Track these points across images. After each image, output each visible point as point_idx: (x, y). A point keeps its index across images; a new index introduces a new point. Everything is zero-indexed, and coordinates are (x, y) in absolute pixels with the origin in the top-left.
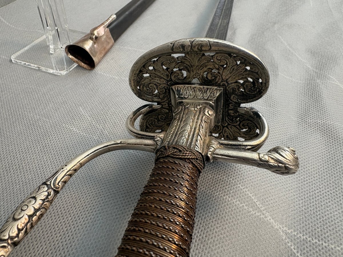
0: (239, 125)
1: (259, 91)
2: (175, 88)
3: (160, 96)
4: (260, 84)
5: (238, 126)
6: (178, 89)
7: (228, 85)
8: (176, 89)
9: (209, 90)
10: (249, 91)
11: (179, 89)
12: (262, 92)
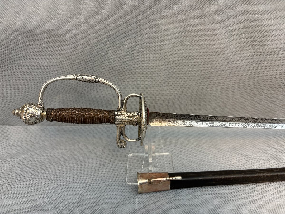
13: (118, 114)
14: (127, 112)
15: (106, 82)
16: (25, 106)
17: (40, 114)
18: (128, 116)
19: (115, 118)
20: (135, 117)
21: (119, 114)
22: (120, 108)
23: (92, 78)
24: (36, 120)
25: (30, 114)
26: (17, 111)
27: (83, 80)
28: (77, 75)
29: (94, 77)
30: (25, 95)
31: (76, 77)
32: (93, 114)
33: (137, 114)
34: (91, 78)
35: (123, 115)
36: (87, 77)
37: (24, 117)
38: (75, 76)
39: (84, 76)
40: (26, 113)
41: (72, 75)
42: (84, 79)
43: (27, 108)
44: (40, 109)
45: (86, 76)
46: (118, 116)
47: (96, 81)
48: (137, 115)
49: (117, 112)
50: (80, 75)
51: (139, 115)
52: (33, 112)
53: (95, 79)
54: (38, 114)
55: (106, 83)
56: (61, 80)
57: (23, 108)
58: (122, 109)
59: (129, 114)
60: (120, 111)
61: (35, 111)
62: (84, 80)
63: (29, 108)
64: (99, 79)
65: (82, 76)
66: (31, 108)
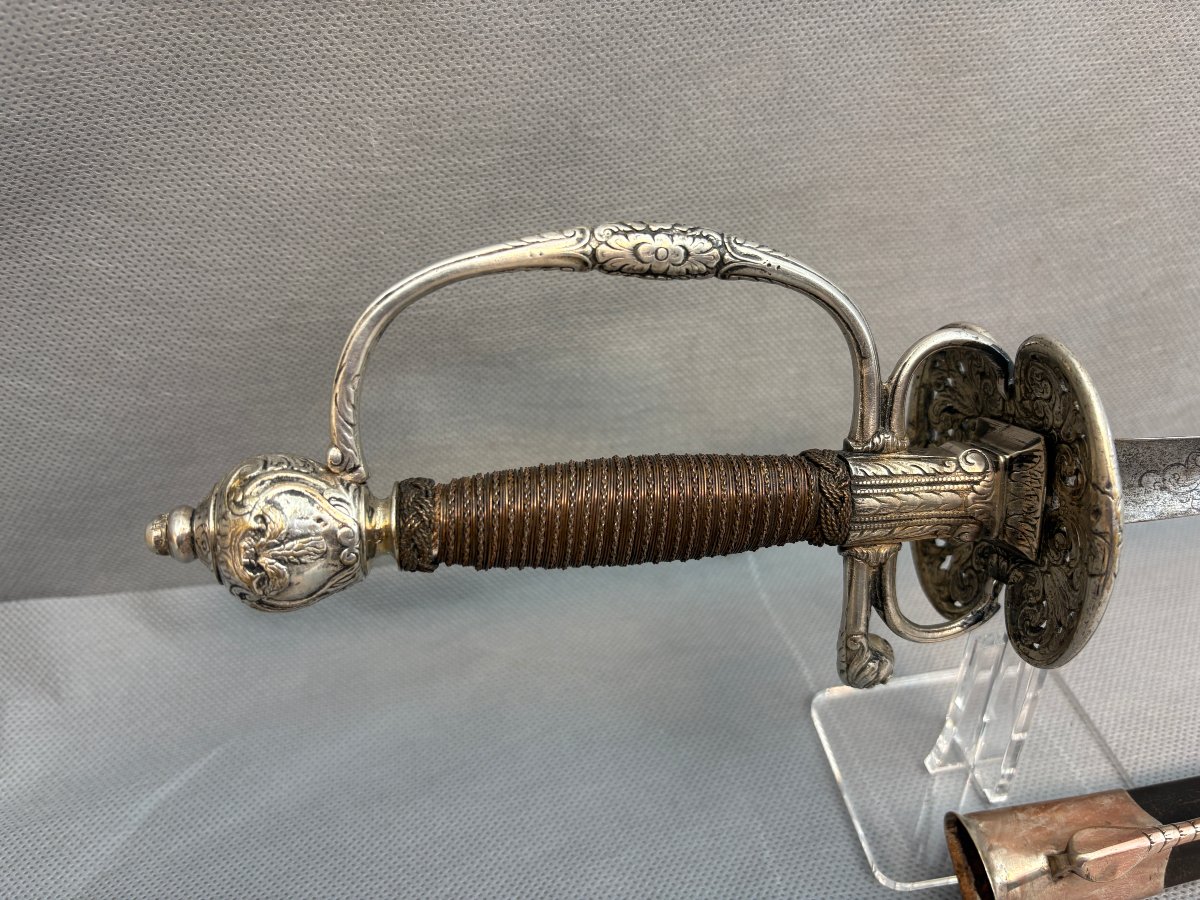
0: (972, 567)
1: (1020, 636)
2: (1038, 450)
3: (1028, 402)
4: (1030, 643)
5: (969, 564)
6: (1036, 457)
7: (1042, 572)
8: (1036, 453)
9: (1031, 530)
10: (1024, 615)
11: (1036, 460)
12: (1016, 641)
13: (867, 477)
14: (919, 459)
15: (786, 266)
16: (243, 488)
17: (356, 529)
18: (929, 484)
19: (853, 502)
20: (977, 483)
21: (876, 476)
22: (877, 434)
23: (697, 245)
24: (329, 580)
25: (292, 539)
26: (181, 527)
27: (639, 265)
28: (592, 233)
29: (707, 237)
30: (148, 402)
31: (588, 249)
32: (716, 488)
33: (987, 467)
34: (688, 242)
35: (897, 476)
36: (662, 242)
37: (249, 567)
38: (580, 240)
39: (647, 238)
40: (264, 536)
41: (561, 232)
42: (645, 257)
43: (262, 498)
44: (348, 497)
45: (657, 237)
46: (872, 486)
47: (722, 262)
48: (984, 473)
49: (857, 462)
50: (614, 233)
51: (996, 468)
52: (311, 522)
53: (715, 252)
54: (345, 529)
55: (786, 273)
56: (487, 272)
57: (230, 501)
58: (886, 437)
59: (935, 466)
60: (875, 453)
61: (324, 516)
62: (646, 267)
63: (281, 500)
64: (739, 248)
65: (631, 236)
66: (292, 492)
